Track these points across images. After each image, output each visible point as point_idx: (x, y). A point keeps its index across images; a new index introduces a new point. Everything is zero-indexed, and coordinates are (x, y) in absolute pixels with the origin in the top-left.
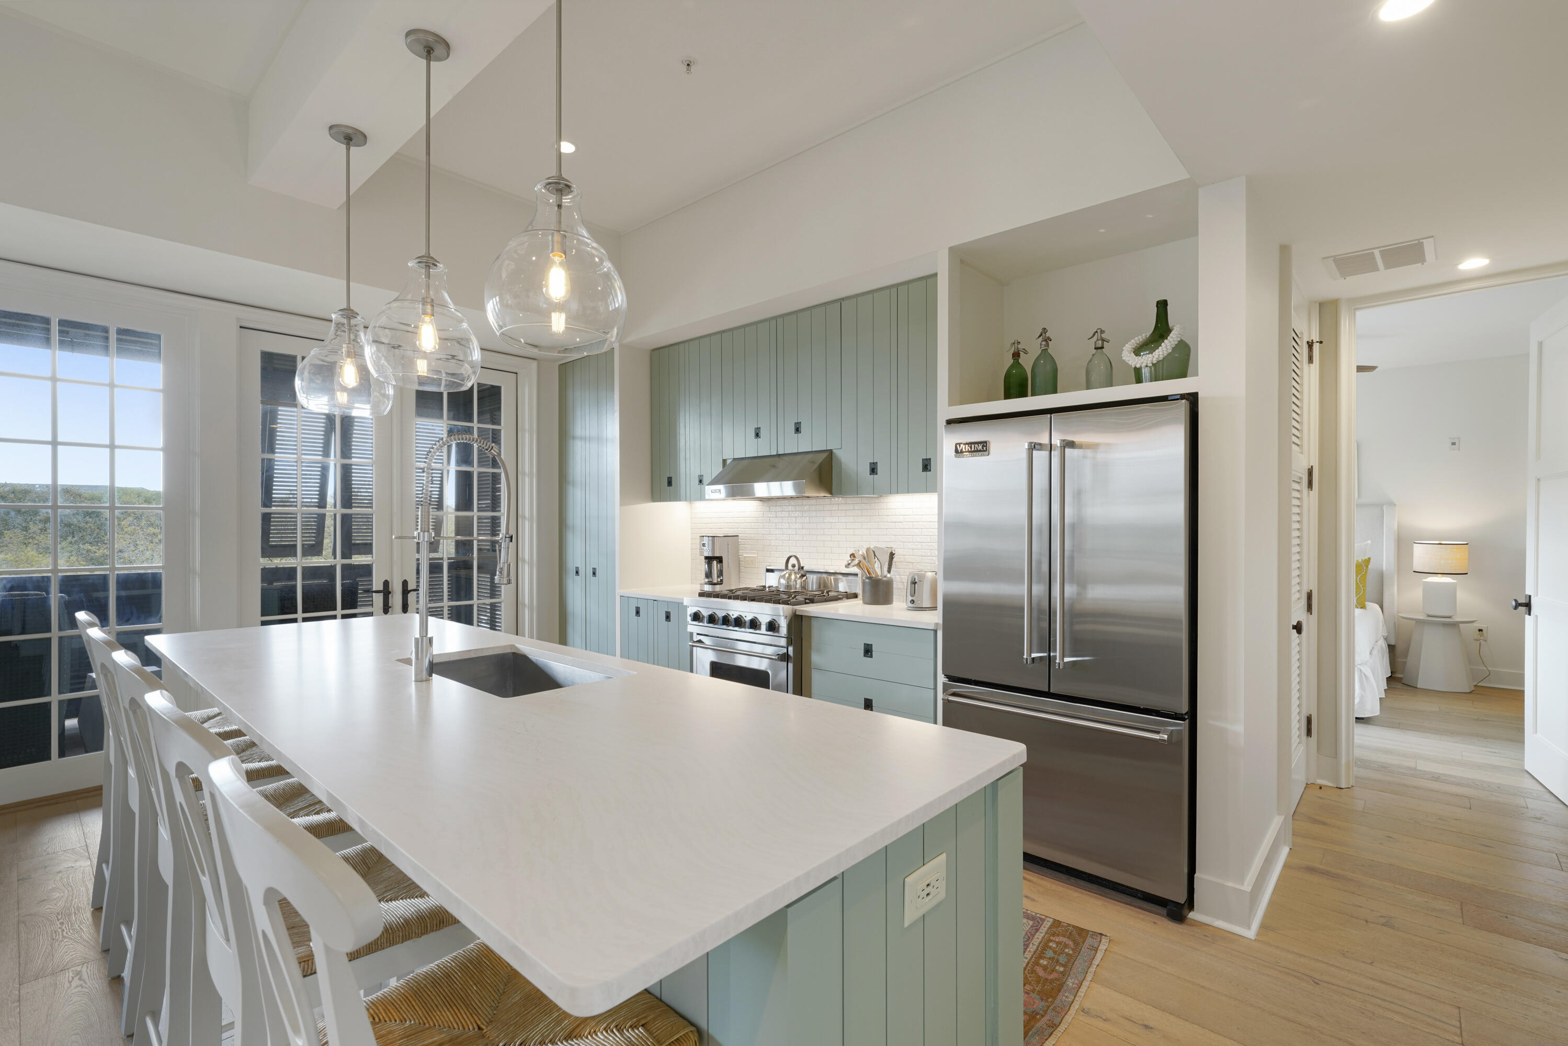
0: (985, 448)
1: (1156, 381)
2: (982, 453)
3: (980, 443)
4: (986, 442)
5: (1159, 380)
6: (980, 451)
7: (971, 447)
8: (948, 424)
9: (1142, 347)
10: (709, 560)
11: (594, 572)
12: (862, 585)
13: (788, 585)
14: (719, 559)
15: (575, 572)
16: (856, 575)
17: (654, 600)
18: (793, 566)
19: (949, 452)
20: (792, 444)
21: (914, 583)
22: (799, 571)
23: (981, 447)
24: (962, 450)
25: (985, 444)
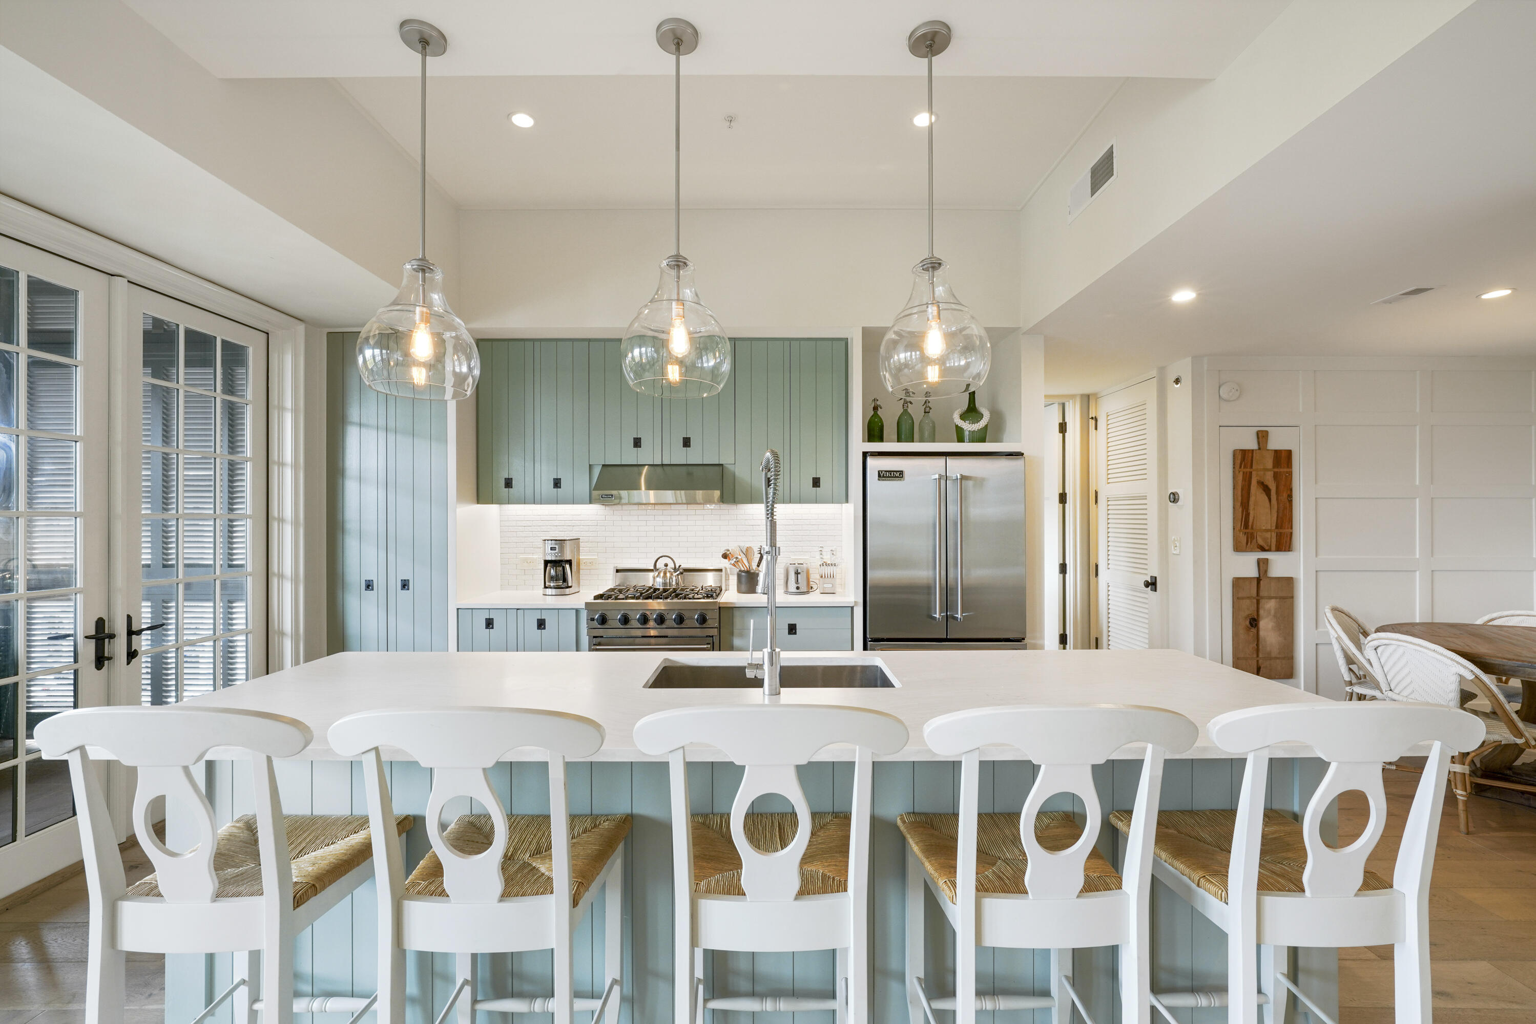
0: (901, 475)
1: (972, 442)
2: (900, 479)
3: (898, 471)
4: (902, 471)
5: (974, 442)
6: (898, 477)
7: (891, 474)
8: (865, 455)
9: (963, 417)
10: (556, 563)
11: (405, 585)
12: (735, 577)
13: (665, 583)
14: (570, 562)
15: (363, 586)
16: (721, 570)
17: (518, 609)
18: (666, 565)
19: (872, 476)
20: (679, 456)
21: (797, 573)
22: (675, 570)
23: (898, 475)
24: (884, 475)
25: (901, 473)
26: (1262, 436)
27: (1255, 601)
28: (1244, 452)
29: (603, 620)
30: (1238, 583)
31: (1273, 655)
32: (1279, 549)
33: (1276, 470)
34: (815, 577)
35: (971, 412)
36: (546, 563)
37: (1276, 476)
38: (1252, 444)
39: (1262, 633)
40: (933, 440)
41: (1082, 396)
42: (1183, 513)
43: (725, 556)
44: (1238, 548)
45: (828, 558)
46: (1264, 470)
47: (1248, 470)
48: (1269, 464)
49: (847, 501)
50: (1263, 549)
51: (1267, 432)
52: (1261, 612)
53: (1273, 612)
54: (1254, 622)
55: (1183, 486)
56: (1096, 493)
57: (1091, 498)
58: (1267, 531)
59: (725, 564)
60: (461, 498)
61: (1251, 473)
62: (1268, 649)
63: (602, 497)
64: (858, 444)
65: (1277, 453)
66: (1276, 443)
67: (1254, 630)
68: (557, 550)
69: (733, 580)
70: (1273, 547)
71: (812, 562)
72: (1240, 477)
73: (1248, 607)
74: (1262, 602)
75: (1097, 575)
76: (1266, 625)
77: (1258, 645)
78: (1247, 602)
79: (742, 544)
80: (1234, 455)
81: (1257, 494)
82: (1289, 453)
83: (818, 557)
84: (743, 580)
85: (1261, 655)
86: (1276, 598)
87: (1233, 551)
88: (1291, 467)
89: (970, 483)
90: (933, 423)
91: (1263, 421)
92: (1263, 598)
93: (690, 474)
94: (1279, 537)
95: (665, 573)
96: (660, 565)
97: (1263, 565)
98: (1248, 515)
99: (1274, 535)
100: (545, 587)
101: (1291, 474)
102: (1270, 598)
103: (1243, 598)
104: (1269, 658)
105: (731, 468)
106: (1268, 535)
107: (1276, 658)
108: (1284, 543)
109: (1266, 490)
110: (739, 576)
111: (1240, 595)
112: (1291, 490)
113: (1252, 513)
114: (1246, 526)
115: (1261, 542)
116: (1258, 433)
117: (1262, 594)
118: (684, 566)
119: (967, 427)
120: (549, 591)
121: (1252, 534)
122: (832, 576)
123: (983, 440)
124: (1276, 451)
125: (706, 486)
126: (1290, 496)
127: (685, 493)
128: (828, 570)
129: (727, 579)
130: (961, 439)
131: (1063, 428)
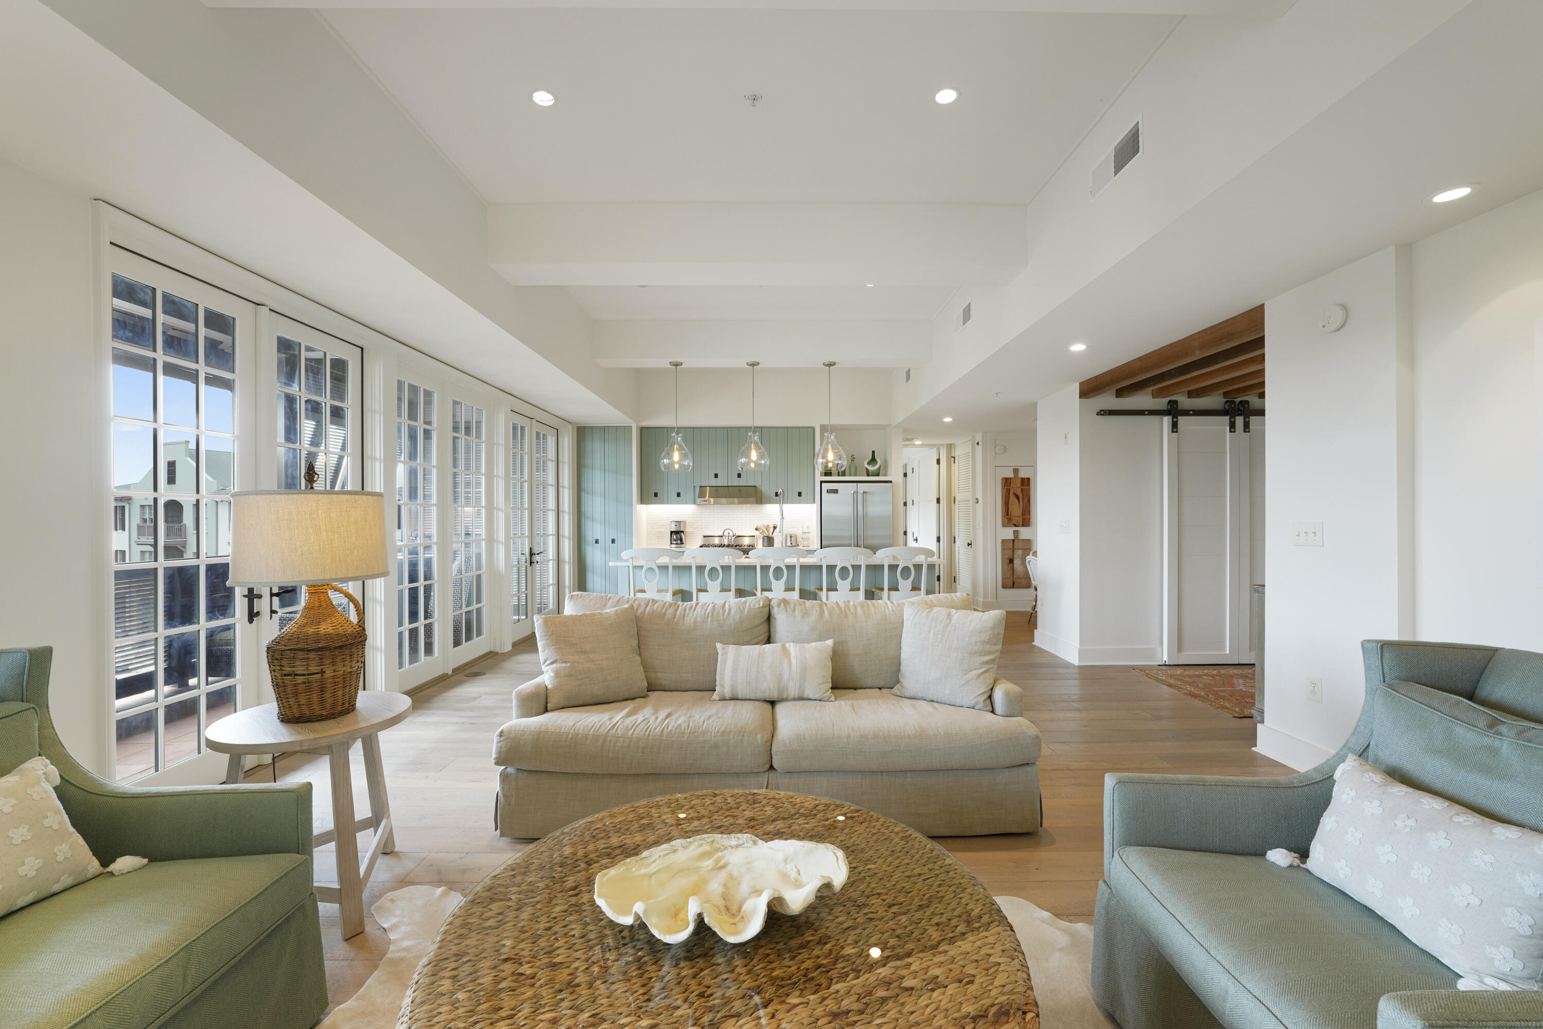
2: (837, 493)
4: (839, 489)
5: (872, 476)
7: (833, 491)
8: (821, 482)
9: (869, 464)
10: (677, 533)
11: (613, 541)
12: (761, 540)
14: (683, 532)
15: (594, 542)
16: (754, 536)
18: (729, 533)
19: (824, 491)
20: (736, 482)
21: (791, 537)
22: (733, 536)
23: (836, 491)
24: (828, 491)
25: (837, 490)
26: (1016, 471)
27: (1012, 551)
28: (1006, 479)
30: (1004, 542)
31: (1021, 577)
32: (1023, 526)
33: (1022, 487)
34: (799, 539)
35: (873, 461)
36: (672, 532)
37: (1022, 490)
38: (1011, 475)
39: (1015, 566)
40: (856, 475)
41: (947, 445)
42: (979, 507)
43: (757, 529)
44: (1004, 525)
45: (805, 530)
46: (1016, 488)
47: (1009, 487)
48: (1019, 484)
49: (814, 503)
50: (1015, 526)
51: (1018, 469)
52: (1015, 556)
53: (1020, 556)
54: (1011, 561)
55: (979, 496)
56: (954, 498)
57: (952, 500)
58: (1017, 517)
59: (756, 533)
60: (637, 503)
61: (1010, 489)
62: (1018, 573)
64: (819, 478)
65: (1022, 479)
66: (1023, 474)
67: (1011, 565)
68: (677, 526)
69: (760, 542)
70: (1021, 525)
71: (798, 531)
72: (1005, 491)
73: (1009, 554)
74: (1015, 551)
75: (955, 542)
76: (1017, 562)
77: (1013, 572)
78: (1007, 551)
79: (764, 524)
80: (1002, 480)
81: (1013, 499)
82: (1029, 479)
83: (801, 529)
84: (766, 540)
85: (1015, 577)
86: (1022, 549)
87: (1002, 527)
88: (1030, 486)
89: (868, 495)
90: (856, 466)
91: (1016, 464)
92: (1016, 549)
93: (740, 490)
94: (1024, 520)
95: (728, 537)
96: (726, 534)
97: (1016, 533)
98: (1008, 509)
99: (1021, 519)
100: (671, 544)
101: (1029, 489)
102: (1019, 549)
103: (1006, 549)
104: (1019, 578)
105: (760, 487)
106: (1018, 519)
107: (1022, 578)
108: (1026, 523)
109: (1018, 497)
110: (763, 539)
111: (1005, 548)
112: (1029, 497)
113: (1010, 508)
114: (1007, 515)
115: (1015, 523)
116: (1014, 469)
117: (1015, 547)
118: (737, 534)
119: (871, 468)
120: (673, 546)
121: (1010, 519)
122: (808, 539)
123: (878, 475)
124: (1022, 478)
125: (748, 496)
126: (1029, 500)
127: (738, 499)
128: (805, 536)
129: (757, 541)
130: (868, 475)
131: (938, 462)
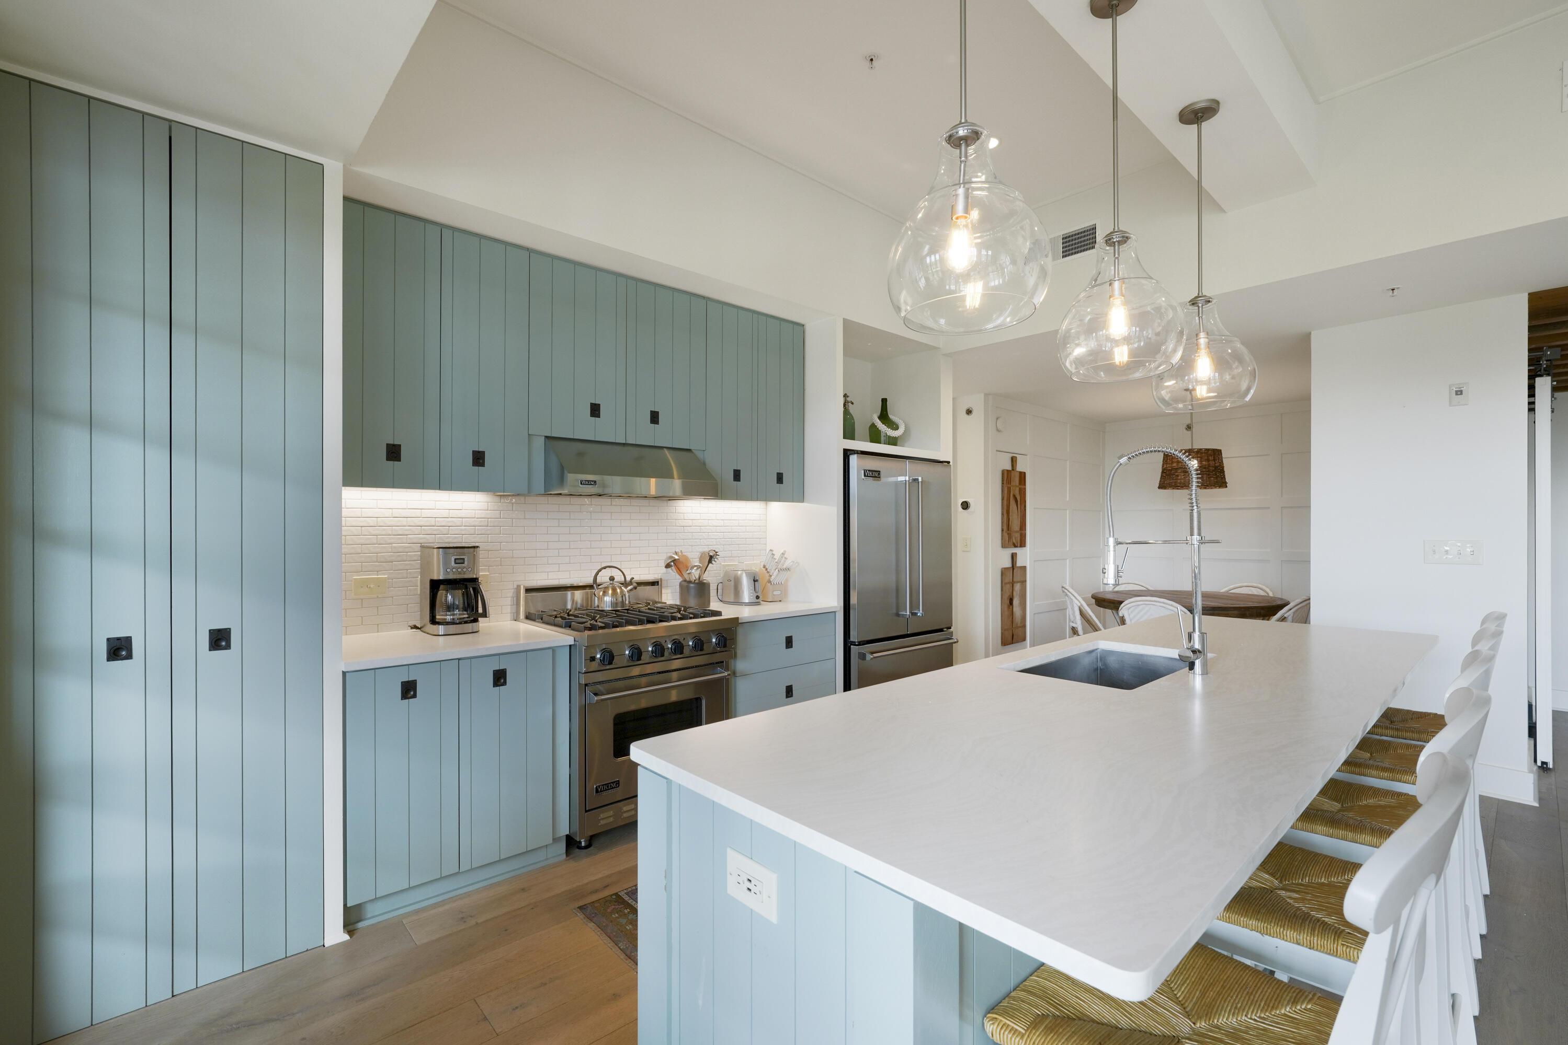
0: (879, 476)
2: (877, 479)
7: (872, 474)
10: (451, 584)
13: (617, 603)
15: (101, 652)
17: (459, 659)
18: (612, 579)
20: (645, 434)
22: (626, 584)
23: (877, 475)
24: (867, 475)
25: (879, 473)
26: (1013, 460)
27: (1011, 585)
28: (1006, 472)
29: (609, 657)
30: (1003, 571)
31: (1019, 625)
32: (1021, 546)
33: (1020, 486)
36: (433, 585)
37: (1019, 491)
38: (1010, 466)
39: (1013, 610)
44: (1003, 544)
46: (1015, 486)
47: (1008, 485)
48: (1017, 482)
50: (1014, 546)
51: (1016, 458)
52: (1013, 594)
53: (1019, 593)
54: (1010, 601)
58: (1015, 531)
61: (1009, 488)
62: (1016, 622)
63: (581, 484)
65: (1021, 473)
66: (1019, 466)
67: (1011, 607)
68: (466, 563)
70: (1018, 544)
72: (1005, 491)
73: (1007, 590)
74: (1014, 586)
76: (1015, 603)
77: (1012, 618)
78: (1007, 586)
80: (1003, 474)
81: (1012, 504)
82: (1025, 474)
84: (692, 592)
85: (1013, 625)
86: (1020, 582)
87: (1001, 548)
88: (1025, 485)
91: (1014, 449)
92: (1014, 583)
94: (1020, 536)
95: (614, 590)
96: (603, 578)
97: (1013, 558)
98: (1008, 519)
99: (1018, 535)
100: (437, 624)
101: (1025, 490)
102: (1018, 582)
103: (1005, 583)
104: (1017, 627)
106: (1016, 535)
107: (1020, 627)
108: (1022, 544)
109: (1016, 501)
111: (1004, 581)
112: (1026, 500)
113: (1010, 518)
114: (1007, 527)
115: (1013, 540)
116: (1012, 458)
117: (1013, 579)
118: (638, 578)
121: (1009, 533)
126: (1026, 505)
127: (656, 480)
130: (879, 441)
